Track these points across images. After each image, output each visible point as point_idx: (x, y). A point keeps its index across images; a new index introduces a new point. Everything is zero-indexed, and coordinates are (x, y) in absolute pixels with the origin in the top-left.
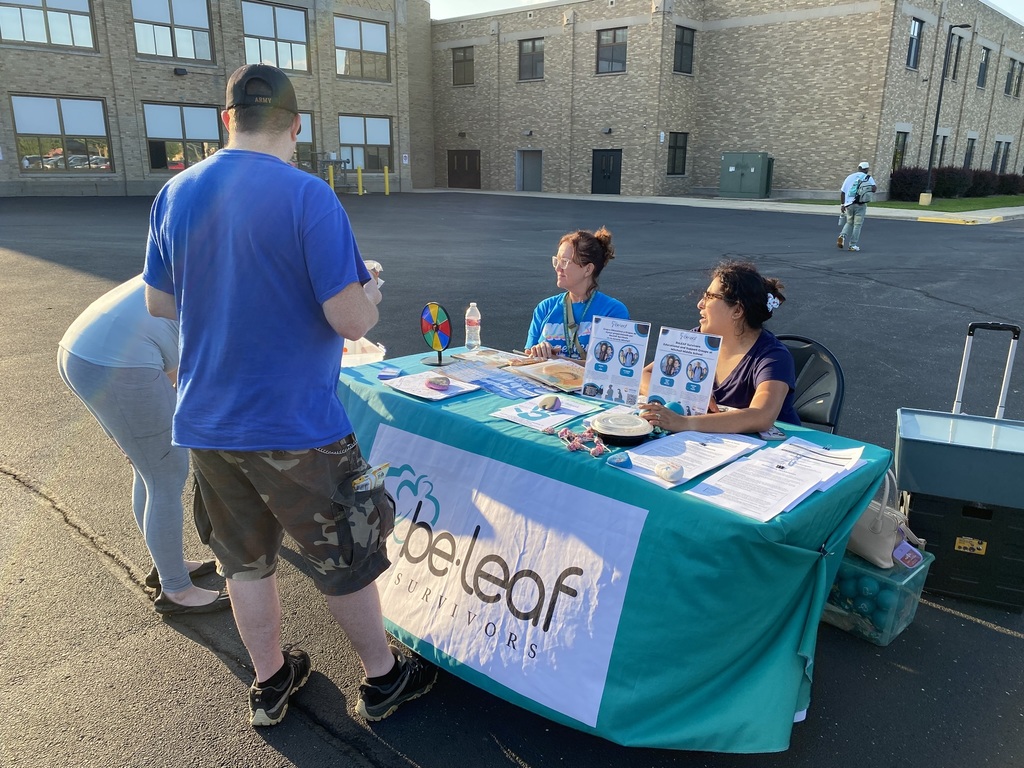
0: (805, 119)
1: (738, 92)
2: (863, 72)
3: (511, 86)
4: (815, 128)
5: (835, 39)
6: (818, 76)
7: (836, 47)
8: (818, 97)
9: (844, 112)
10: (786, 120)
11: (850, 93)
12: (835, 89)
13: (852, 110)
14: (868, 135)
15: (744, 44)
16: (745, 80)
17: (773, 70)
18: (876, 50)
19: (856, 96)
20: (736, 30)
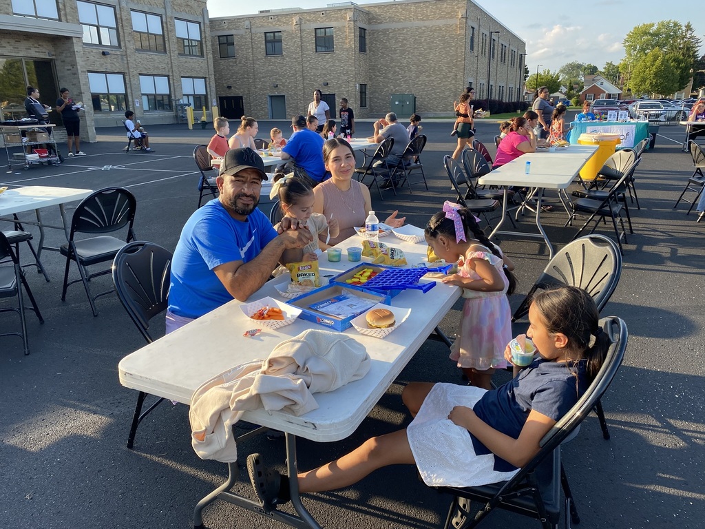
0: (427, 76)
1: (391, 63)
2: (453, 53)
3: (262, 59)
4: (433, 81)
5: (438, 36)
6: (432, 55)
7: (439, 41)
8: (433, 65)
9: (446, 73)
10: (418, 77)
11: (448, 63)
12: (441, 61)
13: (450, 72)
14: (459, 84)
15: (393, 37)
16: (394, 56)
17: (409, 51)
18: (459, 42)
19: (451, 65)
20: (387, 30)
